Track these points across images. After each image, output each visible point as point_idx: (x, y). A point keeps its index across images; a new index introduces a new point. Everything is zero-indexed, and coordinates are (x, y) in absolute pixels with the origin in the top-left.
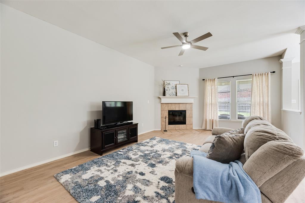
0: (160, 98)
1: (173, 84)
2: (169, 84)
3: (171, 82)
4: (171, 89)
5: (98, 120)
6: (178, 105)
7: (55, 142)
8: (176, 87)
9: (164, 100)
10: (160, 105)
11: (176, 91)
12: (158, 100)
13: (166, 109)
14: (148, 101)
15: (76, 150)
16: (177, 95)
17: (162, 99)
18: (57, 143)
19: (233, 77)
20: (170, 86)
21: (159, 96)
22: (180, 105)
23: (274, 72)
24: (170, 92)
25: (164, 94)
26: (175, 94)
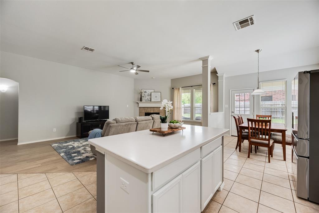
0: (138, 103)
1: (149, 92)
2: (145, 92)
3: (147, 91)
4: (147, 96)
5: (81, 118)
6: (153, 108)
7: (54, 129)
8: (151, 94)
9: (141, 105)
10: (138, 108)
11: (151, 97)
12: (137, 105)
13: (143, 112)
14: (128, 105)
15: (67, 136)
16: (152, 101)
17: (139, 104)
18: (55, 130)
19: (192, 86)
20: (146, 94)
21: (138, 102)
22: (155, 108)
23: (215, 84)
24: (146, 98)
25: (141, 101)
26: (150, 100)
